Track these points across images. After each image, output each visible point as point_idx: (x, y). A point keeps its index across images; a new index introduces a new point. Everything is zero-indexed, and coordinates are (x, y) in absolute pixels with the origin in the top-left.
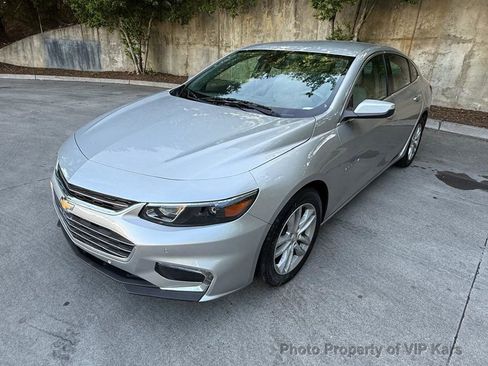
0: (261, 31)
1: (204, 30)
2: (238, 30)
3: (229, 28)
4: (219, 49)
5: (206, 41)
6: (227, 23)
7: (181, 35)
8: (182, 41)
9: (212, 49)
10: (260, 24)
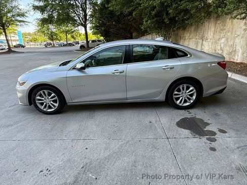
0: (225, 29)
1: (197, 31)
2: (213, 29)
3: (208, 29)
4: (203, 41)
5: (197, 37)
6: (208, 27)
7: (187, 35)
8: (187, 38)
9: (199, 41)
10: (225, 25)
